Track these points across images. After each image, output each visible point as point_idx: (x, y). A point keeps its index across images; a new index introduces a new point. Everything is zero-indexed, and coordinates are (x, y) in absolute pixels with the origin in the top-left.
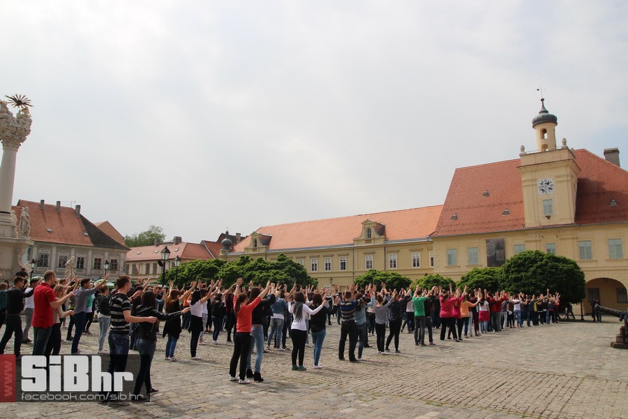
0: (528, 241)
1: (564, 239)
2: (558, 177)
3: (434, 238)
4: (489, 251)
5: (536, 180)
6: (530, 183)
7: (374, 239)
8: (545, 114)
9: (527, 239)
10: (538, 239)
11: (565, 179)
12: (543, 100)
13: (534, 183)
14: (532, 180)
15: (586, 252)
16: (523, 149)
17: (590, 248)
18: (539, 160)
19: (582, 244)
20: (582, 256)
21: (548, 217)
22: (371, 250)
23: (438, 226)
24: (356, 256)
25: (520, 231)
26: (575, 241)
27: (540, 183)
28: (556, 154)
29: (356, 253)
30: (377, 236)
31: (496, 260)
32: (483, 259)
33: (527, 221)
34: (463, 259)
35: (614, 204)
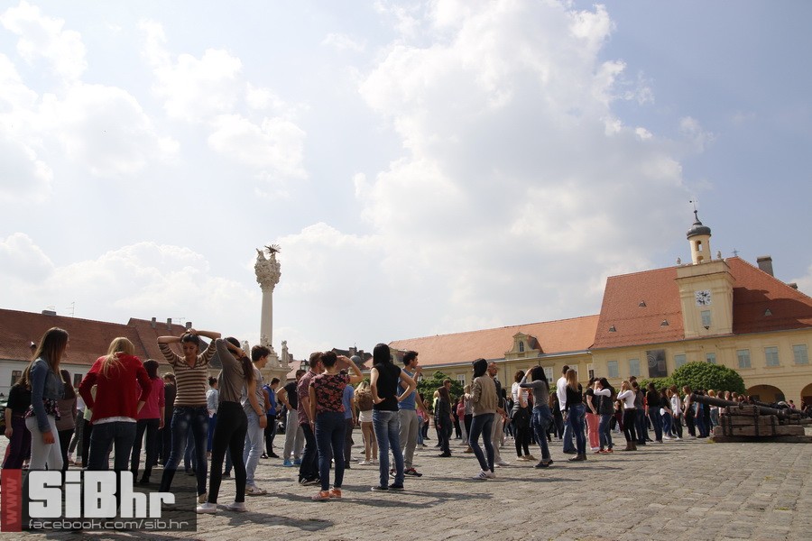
0: (688, 352)
1: (723, 349)
2: (715, 288)
3: (593, 350)
4: (650, 362)
5: (693, 292)
6: (688, 295)
7: (528, 352)
8: (699, 226)
9: (687, 349)
10: (698, 349)
11: (722, 290)
12: (696, 212)
13: (691, 294)
14: (690, 292)
15: (745, 361)
16: (679, 261)
17: (748, 357)
18: (695, 272)
19: (740, 353)
20: (741, 365)
21: (707, 328)
23: (596, 339)
24: (508, 372)
25: (681, 341)
26: (734, 350)
27: (697, 295)
28: (712, 266)
29: (508, 368)
30: (531, 350)
31: (657, 371)
32: (644, 370)
33: (687, 332)
34: (624, 371)
35: (768, 314)
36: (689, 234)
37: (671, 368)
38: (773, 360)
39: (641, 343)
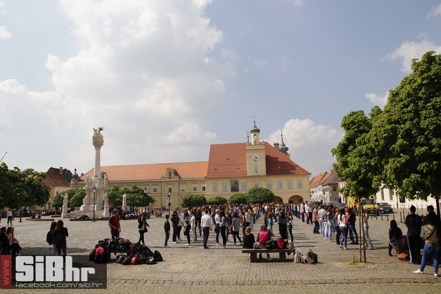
1: (262, 181)
4: (231, 185)
6: (250, 157)
7: (173, 177)
8: (255, 128)
9: (247, 180)
10: (252, 180)
11: (262, 157)
12: (255, 122)
17: (271, 184)
18: (254, 148)
19: (269, 183)
20: (268, 188)
21: (256, 172)
22: (172, 183)
23: (208, 173)
26: (266, 182)
27: (253, 158)
28: (260, 146)
29: (163, 184)
30: (175, 176)
31: (235, 189)
32: (229, 188)
33: (248, 173)
34: (220, 188)
35: (279, 167)
36: (252, 131)
37: (240, 188)
38: (280, 186)
39: (228, 176)
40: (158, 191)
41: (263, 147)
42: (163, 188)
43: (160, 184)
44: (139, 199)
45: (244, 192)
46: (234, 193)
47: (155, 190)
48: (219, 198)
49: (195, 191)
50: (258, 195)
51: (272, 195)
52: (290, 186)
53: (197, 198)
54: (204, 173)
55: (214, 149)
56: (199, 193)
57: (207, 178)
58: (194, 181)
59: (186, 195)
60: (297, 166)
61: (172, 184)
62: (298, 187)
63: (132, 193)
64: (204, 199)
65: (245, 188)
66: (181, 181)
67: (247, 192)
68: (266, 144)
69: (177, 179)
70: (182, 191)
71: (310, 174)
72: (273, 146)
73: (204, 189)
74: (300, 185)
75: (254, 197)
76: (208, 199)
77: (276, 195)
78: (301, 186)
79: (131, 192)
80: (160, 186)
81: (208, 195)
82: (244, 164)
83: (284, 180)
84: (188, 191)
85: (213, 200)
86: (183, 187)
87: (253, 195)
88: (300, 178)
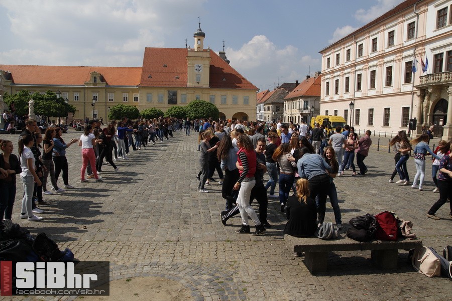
1: (204, 94)
2: (204, 64)
4: (169, 96)
5: (194, 64)
6: (191, 65)
7: (99, 83)
8: (200, 31)
9: (187, 92)
10: (193, 92)
11: (207, 66)
12: (200, 24)
13: (193, 66)
16: (190, 48)
17: (214, 99)
18: (197, 54)
19: (211, 97)
21: (198, 83)
22: (97, 90)
23: (141, 81)
25: (185, 88)
26: (208, 95)
27: (196, 66)
28: (205, 53)
29: (86, 91)
30: (101, 82)
31: (172, 101)
32: (166, 100)
33: (188, 84)
34: (155, 99)
35: (224, 80)
36: (196, 34)
37: (179, 100)
38: (224, 101)
39: (166, 86)
40: (81, 99)
41: (208, 55)
42: (86, 95)
43: (82, 91)
44: (55, 108)
45: (183, 106)
46: (172, 106)
47: (77, 98)
48: (155, 110)
49: (125, 102)
50: (200, 109)
51: (216, 110)
52: (235, 102)
53: (128, 109)
54: (137, 81)
55: (150, 53)
56: (130, 103)
57: (140, 87)
58: (125, 90)
59: (114, 106)
60: (244, 79)
61: (98, 92)
62: (244, 103)
63: (47, 100)
64: (137, 111)
65: (185, 101)
66: (108, 89)
67: (187, 105)
68: (211, 52)
69: (103, 86)
70: (110, 100)
71: (258, 90)
72: (219, 55)
73: (136, 99)
74: (246, 102)
75: (195, 111)
76: (141, 111)
77: (220, 111)
78: (248, 103)
79: (45, 99)
80: (82, 94)
81: (141, 107)
82: (185, 73)
83: (229, 94)
84: (117, 100)
85: (148, 112)
86: (111, 96)
87: (195, 109)
88: (247, 94)
